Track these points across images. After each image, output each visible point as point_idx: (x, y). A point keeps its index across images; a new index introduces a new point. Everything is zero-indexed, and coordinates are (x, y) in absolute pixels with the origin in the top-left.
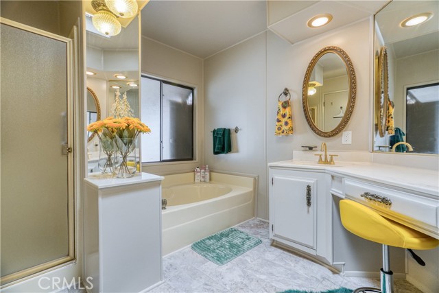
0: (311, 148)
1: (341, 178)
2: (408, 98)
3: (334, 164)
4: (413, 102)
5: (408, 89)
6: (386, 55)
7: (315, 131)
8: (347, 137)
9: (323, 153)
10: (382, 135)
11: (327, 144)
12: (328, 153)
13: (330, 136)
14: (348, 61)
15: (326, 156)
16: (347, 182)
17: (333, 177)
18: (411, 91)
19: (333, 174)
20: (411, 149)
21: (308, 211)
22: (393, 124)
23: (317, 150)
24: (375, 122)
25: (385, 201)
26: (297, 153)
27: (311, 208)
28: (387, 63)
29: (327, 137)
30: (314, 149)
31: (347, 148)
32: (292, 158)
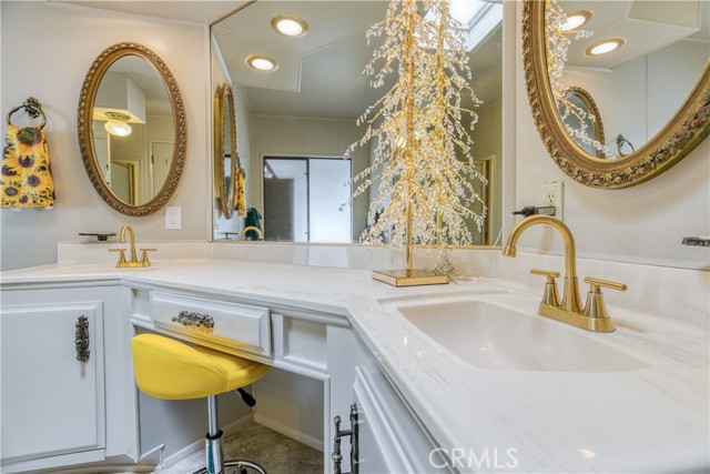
0: (102, 238)
1: (147, 292)
2: (266, 170)
3: (150, 265)
4: (269, 176)
5: (265, 158)
6: (230, 97)
7: (110, 203)
8: (172, 216)
9: (128, 246)
10: (228, 217)
11: (134, 228)
12: (138, 246)
13: (141, 215)
14: (172, 84)
15: (133, 251)
16: (157, 298)
17: (135, 291)
18: (268, 161)
19: (136, 286)
20: (261, 236)
21: (83, 373)
22: (245, 202)
23: (116, 242)
24: (216, 195)
25: (206, 322)
26: (69, 249)
27: (90, 365)
28: (234, 111)
29: (136, 215)
30: (109, 238)
31: (173, 236)
32: (56, 261)
